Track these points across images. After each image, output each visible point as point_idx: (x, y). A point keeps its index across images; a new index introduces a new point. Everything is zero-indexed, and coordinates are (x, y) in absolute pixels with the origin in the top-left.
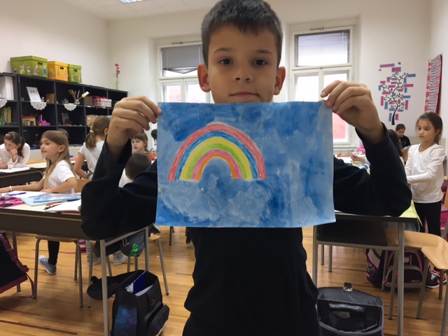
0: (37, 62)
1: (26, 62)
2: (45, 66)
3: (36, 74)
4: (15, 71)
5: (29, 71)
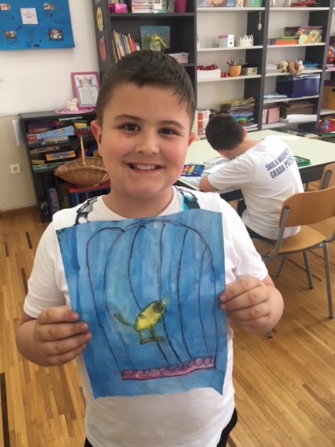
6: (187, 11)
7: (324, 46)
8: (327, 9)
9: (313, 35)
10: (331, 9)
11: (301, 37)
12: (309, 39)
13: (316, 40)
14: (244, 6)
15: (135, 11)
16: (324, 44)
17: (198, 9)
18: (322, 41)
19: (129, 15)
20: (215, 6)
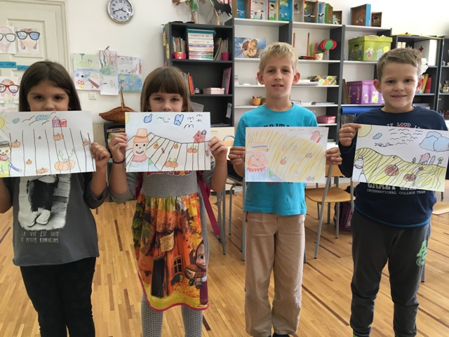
6: (229, 60)
7: (338, 88)
9: (330, 80)
10: (342, 62)
11: (320, 81)
12: (327, 82)
13: (332, 83)
15: (190, 58)
16: (338, 86)
17: (235, 59)
18: (337, 84)
19: (187, 60)
20: (250, 57)
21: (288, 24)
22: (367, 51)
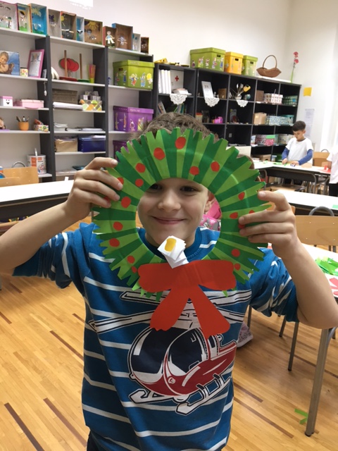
0: (216, 54)
1: (206, 54)
2: (222, 59)
3: (213, 68)
4: (194, 65)
5: (207, 65)
7: (104, 114)
8: (104, 85)
9: (94, 104)
10: (107, 86)
11: (84, 104)
12: (90, 106)
13: (97, 108)
14: (29, 75)
16: (104, 112)
18: (103, 110)
20: (1, 72)
21: (44, 38)
22: (132, 77)
